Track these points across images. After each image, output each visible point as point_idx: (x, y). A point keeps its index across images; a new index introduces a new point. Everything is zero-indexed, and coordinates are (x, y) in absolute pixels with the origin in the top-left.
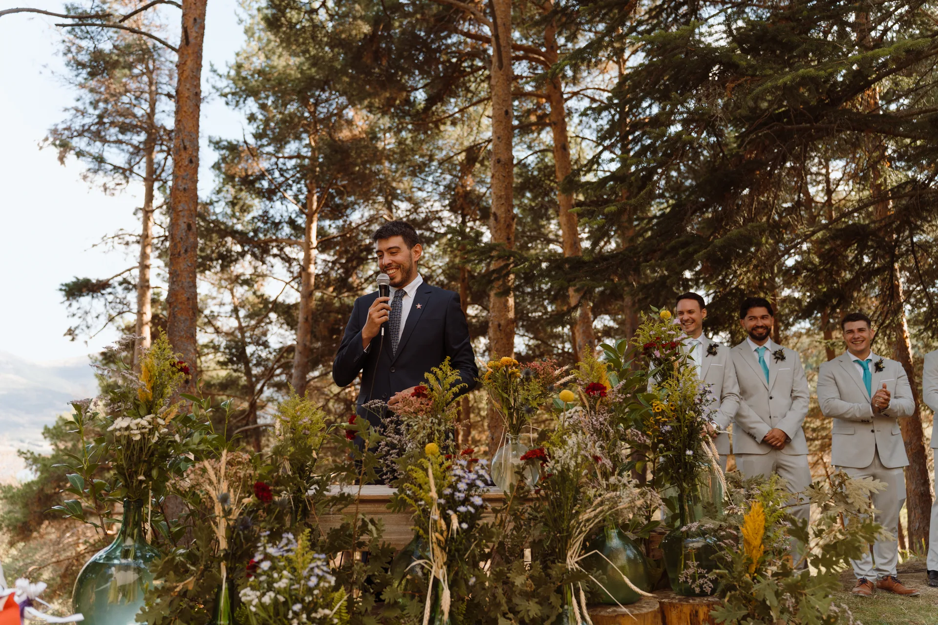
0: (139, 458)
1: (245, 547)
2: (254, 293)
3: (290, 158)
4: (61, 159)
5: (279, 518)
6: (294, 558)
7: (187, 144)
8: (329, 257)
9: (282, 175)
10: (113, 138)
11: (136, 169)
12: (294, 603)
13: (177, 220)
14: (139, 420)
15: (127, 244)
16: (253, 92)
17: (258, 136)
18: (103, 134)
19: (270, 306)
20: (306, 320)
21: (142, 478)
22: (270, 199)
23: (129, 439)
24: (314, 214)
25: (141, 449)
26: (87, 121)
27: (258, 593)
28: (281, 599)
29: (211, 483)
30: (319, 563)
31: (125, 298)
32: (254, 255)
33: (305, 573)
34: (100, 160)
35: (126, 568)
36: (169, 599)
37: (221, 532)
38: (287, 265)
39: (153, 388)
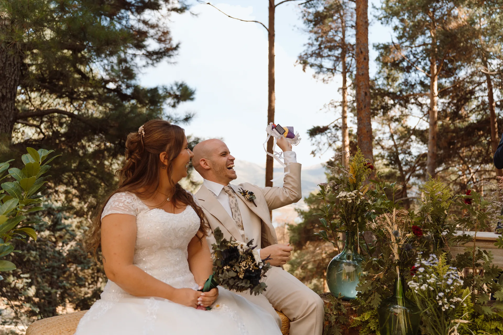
0: (351, 211)
1: (408, 260)
2: (402, 125)
3: (419, 46)
4: (304, 70)
5: (427, 246)
6: (438, 268)
7: (363, 50)
8: (446, 100)
9: (415, 57)
10: (326, 55)
11: (337, 68)
12: (439, 292)
13: (359, 91)
14: (350, 193)
15: (335, 107)
16: (396, 14)
17: (400, 38)
18: (321, 53)
19: (411, 132)
20: (433, 138)
21: (353, 221)
22: (408, 72)
23: (346, 202)
24: (435, 76)
25: (352, 207)
26: (314, 48)
27: (418, 284)
28: (432, 289)
29: (388, 225)
30: (453, 272)
31: (336, 134)
32: (401, 104)
33: (445, 276)
34: (321, 67)
35: (349, 264)
36: (371, 282)
37: (395, 251)
38: (420, 107)
39: (356, 177)
